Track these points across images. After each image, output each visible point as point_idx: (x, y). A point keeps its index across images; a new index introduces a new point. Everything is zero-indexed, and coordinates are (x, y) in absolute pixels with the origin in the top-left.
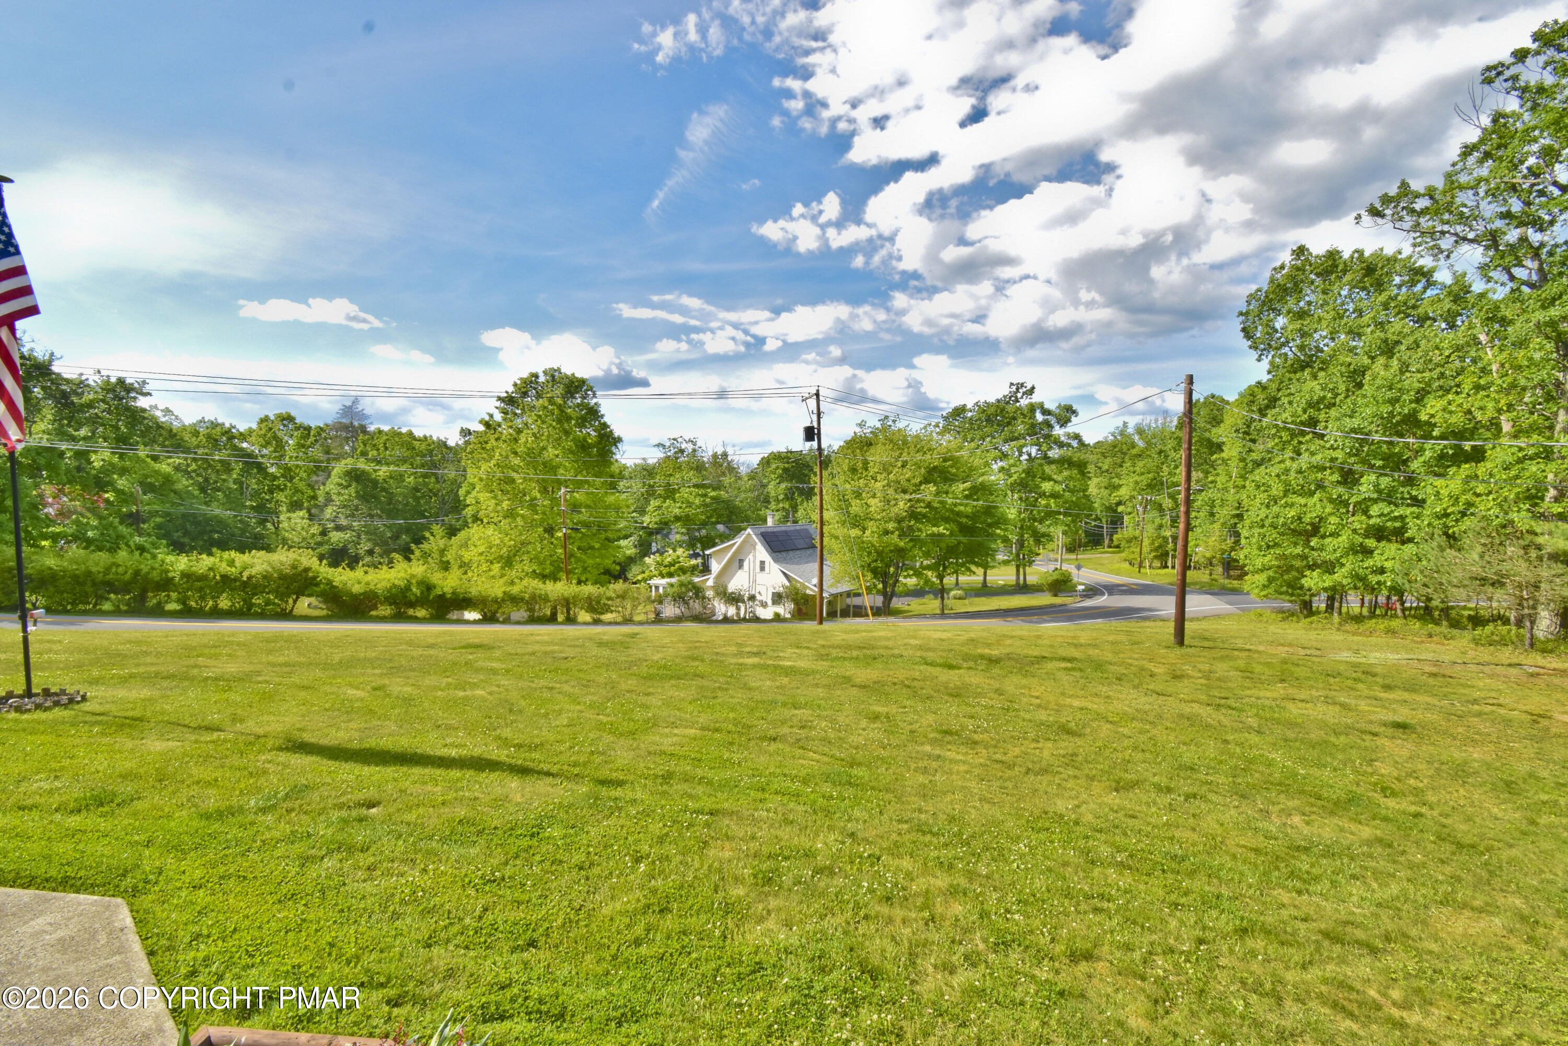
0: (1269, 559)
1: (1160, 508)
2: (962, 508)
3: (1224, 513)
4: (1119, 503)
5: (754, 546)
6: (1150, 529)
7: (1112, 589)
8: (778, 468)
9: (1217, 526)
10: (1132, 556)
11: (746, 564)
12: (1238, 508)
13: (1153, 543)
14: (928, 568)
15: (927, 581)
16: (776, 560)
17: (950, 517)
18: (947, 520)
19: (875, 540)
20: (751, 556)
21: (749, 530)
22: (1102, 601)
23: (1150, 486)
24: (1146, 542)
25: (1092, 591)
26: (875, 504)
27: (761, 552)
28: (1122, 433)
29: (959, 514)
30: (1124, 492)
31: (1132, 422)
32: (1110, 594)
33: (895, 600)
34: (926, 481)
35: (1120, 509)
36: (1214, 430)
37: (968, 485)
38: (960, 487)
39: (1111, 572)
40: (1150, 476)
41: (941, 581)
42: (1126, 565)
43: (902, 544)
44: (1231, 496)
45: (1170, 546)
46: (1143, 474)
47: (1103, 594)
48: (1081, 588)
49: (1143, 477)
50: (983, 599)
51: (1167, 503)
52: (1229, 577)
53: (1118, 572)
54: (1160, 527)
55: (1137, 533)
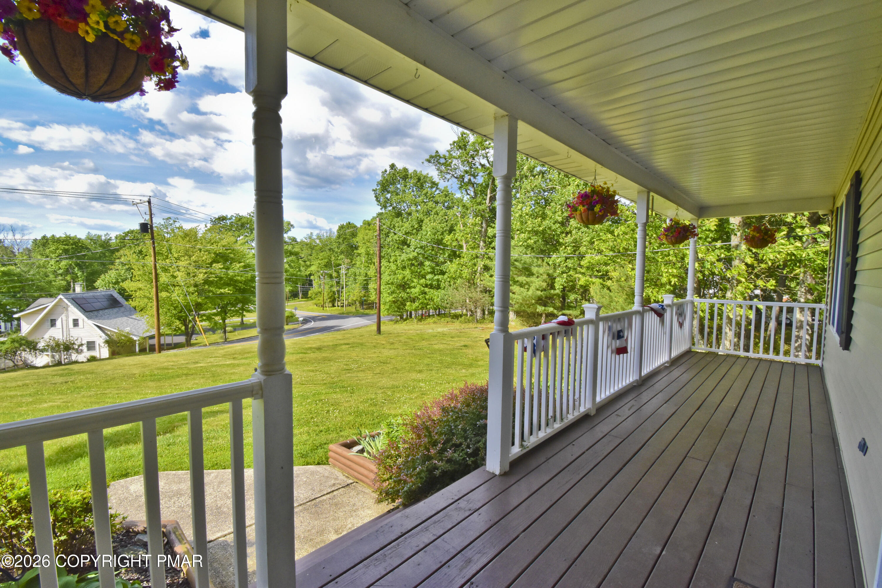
0: (390, 298)
1: (331, 277)
2: (239, 278)
3: (361, 279)
4: (310, 275)
5: (66, 308)
6: (327, 287)
7: (314, 319)
8: (57, 249)
9: (358, 285)
10: (319, 302)
11: (58, 323)
12: (366, 276)
13: (328, 295)
14: (216, 315)
15: (216, 323)
16: (89, 318)
17: (231, 282)
18: (228, 285)
19: (181, 299)
20: (63, 316)
21: (61, 296)
22: (312, 325)
23: (326, 266)
24: (326, 294)
25: (306, 321)
26: (180, 276)
27: (75, 312)
28: (310, 238)
29: (236, 281)
30: (313, 268)
31: (315, 232)
32: (314, 321)
33: (194, 337)
34: (215, 261)
35: (312, 277)
36: (354, 239)
37: (242, 264)
38: (237, 266)
39: (308, 310)
40: (326, 260)
41: (224, 321)
42: (315, 307)
43: (199, 300)
44: (363, 271)
45: (337, 296)
46: (322, 260)
47: (311, 322)
48: (301, 319)
49: (322, 261)
50: (245, 331)
51: (334, 274)
52: (363, 309)
53: (312, 311)
54: (332, 286)
55: (320, 290)
